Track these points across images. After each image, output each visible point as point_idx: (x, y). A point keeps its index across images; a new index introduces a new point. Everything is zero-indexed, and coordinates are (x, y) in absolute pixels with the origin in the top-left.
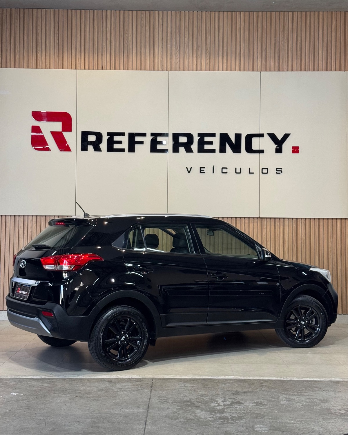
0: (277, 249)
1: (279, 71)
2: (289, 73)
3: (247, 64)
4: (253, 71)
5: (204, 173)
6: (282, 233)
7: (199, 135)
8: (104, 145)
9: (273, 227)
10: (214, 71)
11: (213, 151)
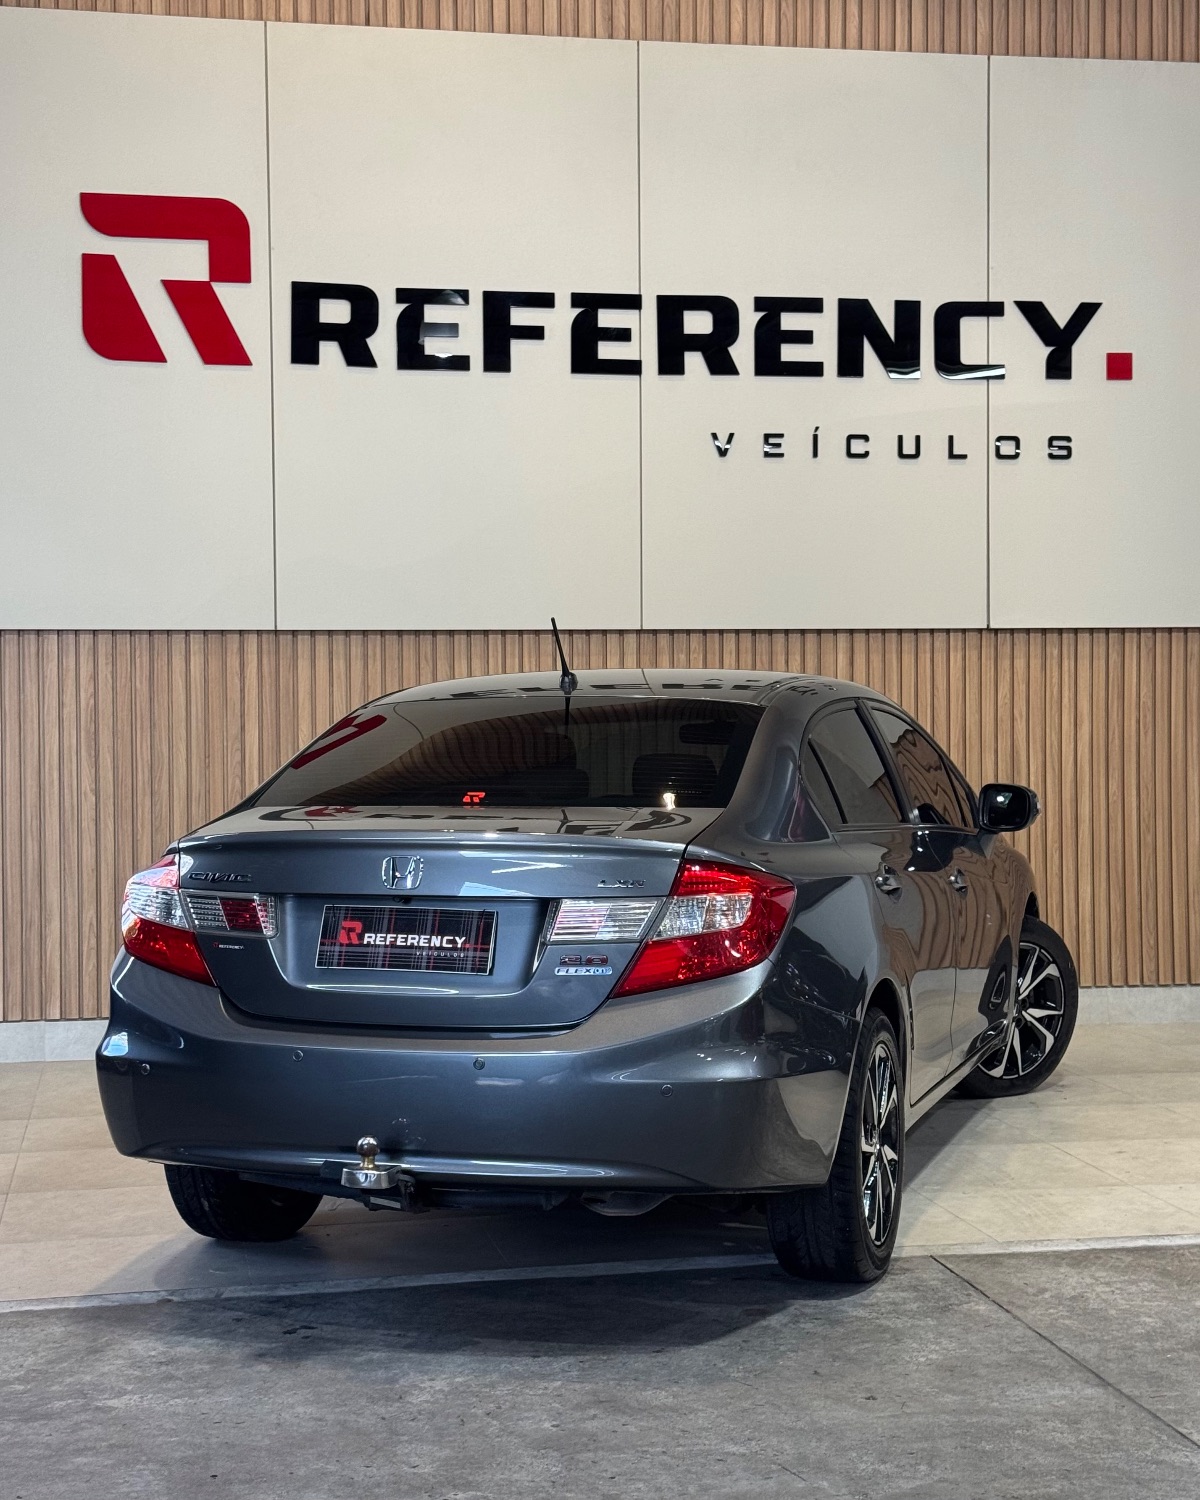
0: (1051, 747)
1: (1056, 55)
2: (1095, 64)
3: (935, 27)
4: (960, 52)
5: (781, 455)
6: (1069, 684)
7: (760, 303)
8: (383, 342)
9: (1035, 663)
10: (811, 46)
11: (814, 369)
